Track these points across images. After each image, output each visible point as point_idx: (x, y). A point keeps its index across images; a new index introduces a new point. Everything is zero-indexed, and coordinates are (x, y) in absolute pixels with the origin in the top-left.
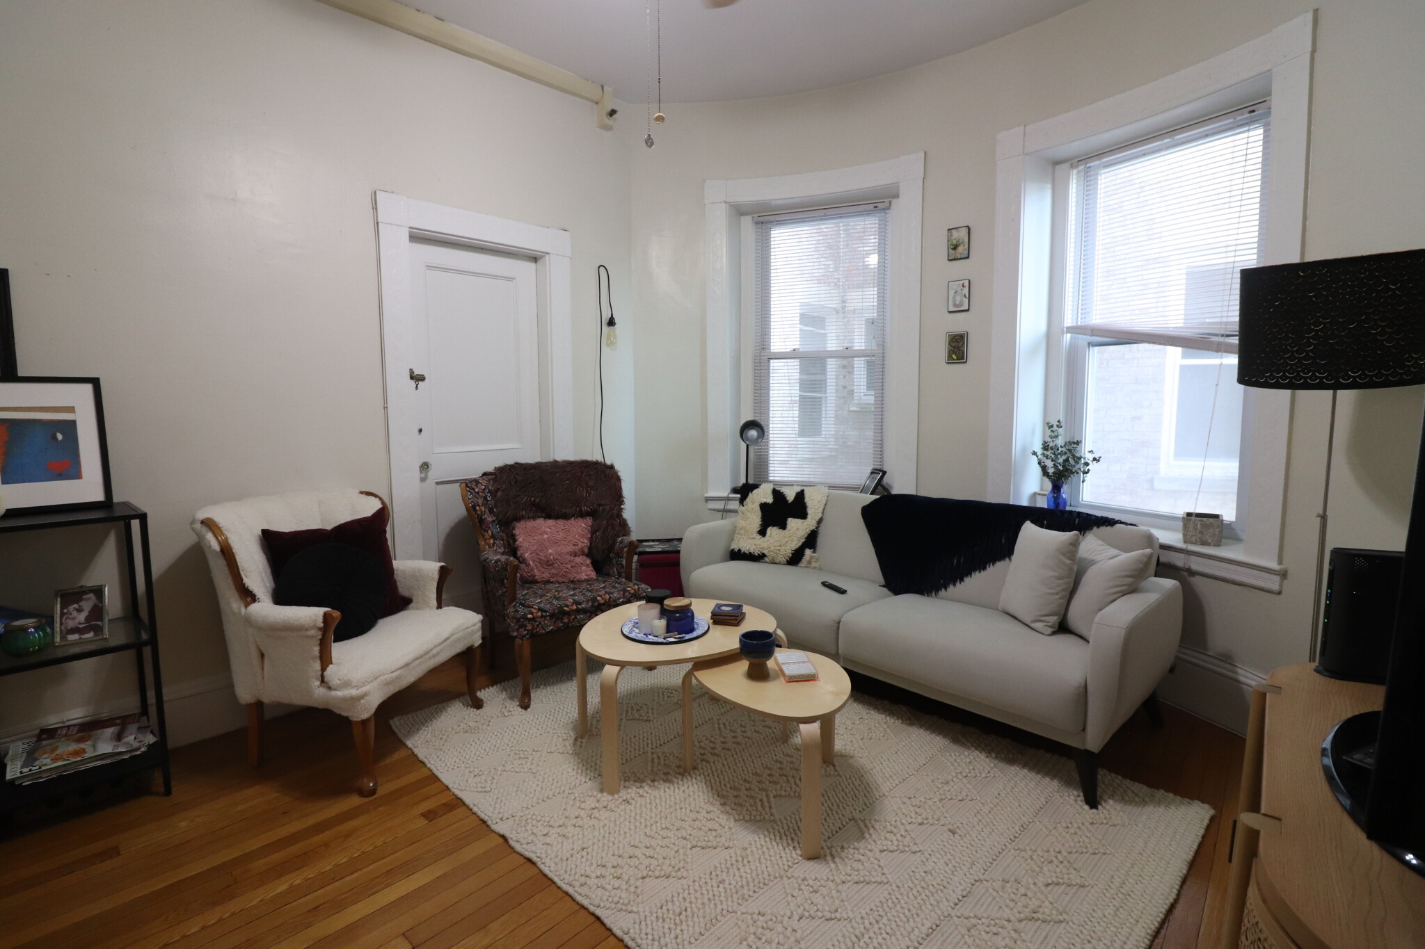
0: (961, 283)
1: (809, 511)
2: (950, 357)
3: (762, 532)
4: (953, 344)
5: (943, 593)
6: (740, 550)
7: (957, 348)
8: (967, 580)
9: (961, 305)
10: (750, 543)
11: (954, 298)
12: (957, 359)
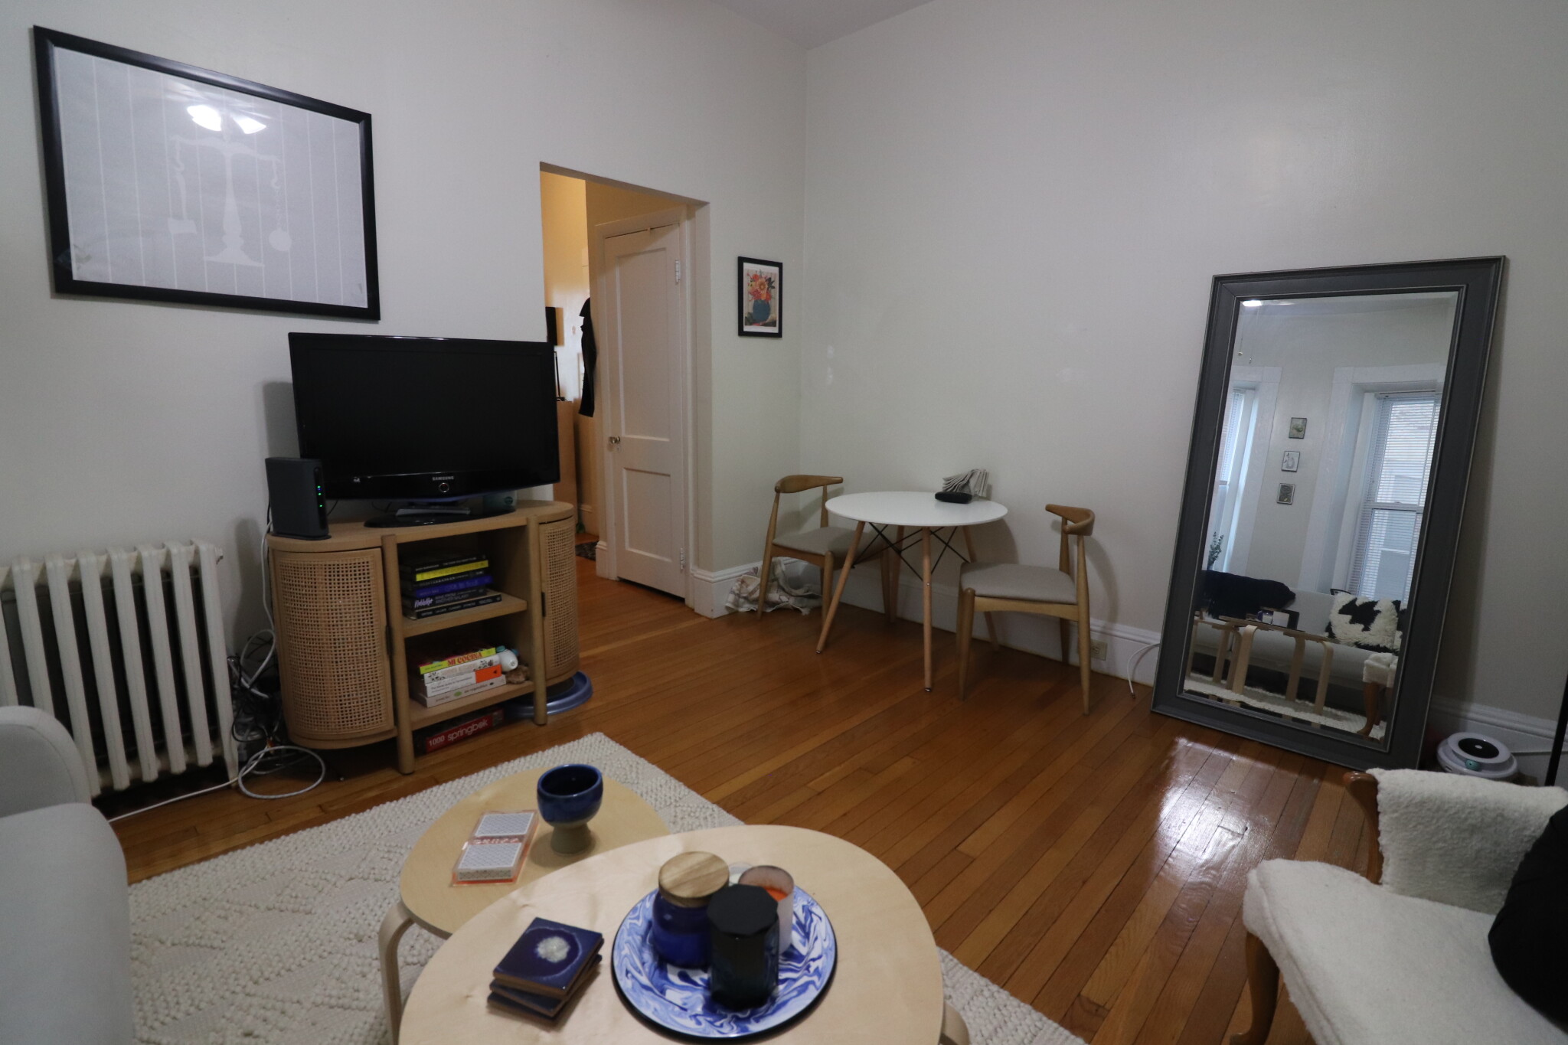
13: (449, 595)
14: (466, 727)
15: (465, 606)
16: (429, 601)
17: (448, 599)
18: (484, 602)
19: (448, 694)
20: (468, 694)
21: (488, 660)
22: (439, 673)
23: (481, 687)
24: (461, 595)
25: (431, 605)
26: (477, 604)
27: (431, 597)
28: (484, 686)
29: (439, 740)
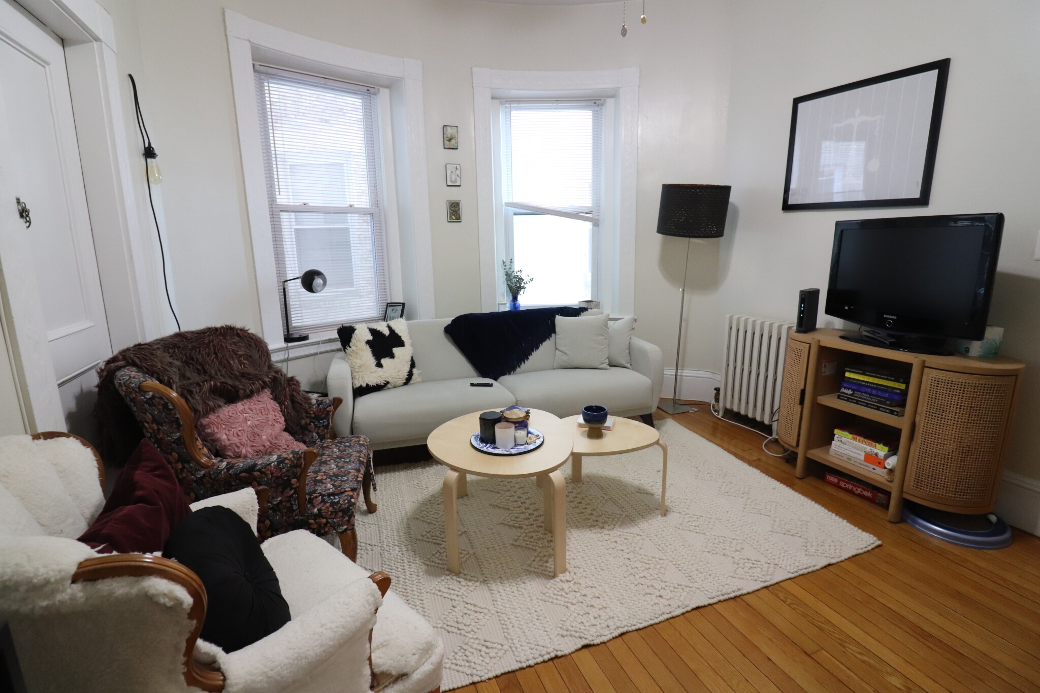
0: (455, 166)
1: (403, 339)
2: (451, 217)
3: (379, 365)
4: (452, 209)
5: (518, 370)
6: (367, 385)
7: (454, 211)
8: (530, 357)
9: (456, 181)
10: (373, 376)
11: (451, 176)
12: (456, 219)
13: (864, 394)
14: (855, 486)
15: (869, 405)
16: (850, 392)
17: (863, 397)
18: (883, 410)
19: (843, 455)
20: (855, 463)
21: (875, 451)
22: (844, 439)
23: (866, 466)
24: (872, 398)
25: (850, 395)
26: (878, 408)
27: (853, 390)
28: (868, 467)
29: (834, 479)
